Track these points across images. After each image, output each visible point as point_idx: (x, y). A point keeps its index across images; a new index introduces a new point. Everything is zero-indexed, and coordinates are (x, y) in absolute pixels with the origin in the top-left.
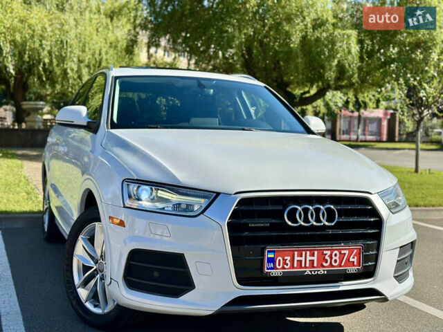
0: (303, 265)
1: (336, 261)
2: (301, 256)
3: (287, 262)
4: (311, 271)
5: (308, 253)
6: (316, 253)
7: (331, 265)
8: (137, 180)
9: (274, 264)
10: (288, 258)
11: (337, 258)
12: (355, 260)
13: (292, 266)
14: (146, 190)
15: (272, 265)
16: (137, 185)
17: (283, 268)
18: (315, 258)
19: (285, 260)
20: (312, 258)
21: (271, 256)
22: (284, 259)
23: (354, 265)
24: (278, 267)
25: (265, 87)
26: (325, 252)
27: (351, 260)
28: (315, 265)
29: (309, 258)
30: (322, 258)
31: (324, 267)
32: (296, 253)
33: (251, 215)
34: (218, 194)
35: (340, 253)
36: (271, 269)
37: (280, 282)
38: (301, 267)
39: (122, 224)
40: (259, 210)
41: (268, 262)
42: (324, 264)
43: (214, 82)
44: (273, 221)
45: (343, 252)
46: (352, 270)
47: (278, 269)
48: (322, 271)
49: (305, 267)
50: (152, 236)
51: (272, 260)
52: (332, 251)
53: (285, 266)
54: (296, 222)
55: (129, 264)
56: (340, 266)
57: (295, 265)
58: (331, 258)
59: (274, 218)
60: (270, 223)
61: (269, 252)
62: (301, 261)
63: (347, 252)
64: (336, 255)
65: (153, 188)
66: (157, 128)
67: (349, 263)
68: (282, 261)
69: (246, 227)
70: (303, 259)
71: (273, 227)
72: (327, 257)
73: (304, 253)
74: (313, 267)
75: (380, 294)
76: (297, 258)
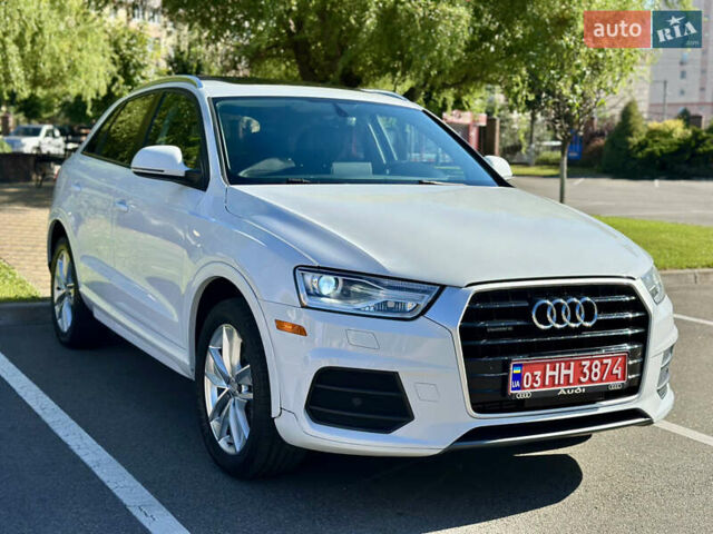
0: (556, 382)
1: (596, 375)
2: (554, 370)
3: (538, 378)
4: (566, 390)
5: (563, 364)
6: (572, 364)
7: (590, 380)
8: (319, 267)
9: (521, 383)
10: (538, 373)
11: (598, 370)
12: (619, 372)
13: (543, 385)
14: (329, 282)
15: (518, 384)
16: (319, 275)
17: (532, 387)
18: (571, 372)
19: (534, 376)
20: (567, 372)
21: (517, 371)
22: (532, 375)
23: (617, 379)
24: (526, 386)
25: (424, 112)
26: (584, 363)
27: (615, 371)
28: (571, 381)
29: (564, 372)
30: (580, 372)
31: (581, 383)
32: (548, 366)
33: (488, 315)
34: (443, 287)
35: (602, 363)
36: (517, 389)
37: (526, 405)
38: (554, 385)
39: (300, 331)
40: (500, 309)
41: (514, 380)
42: (583, 379)
43: (356, 106)
44: (518, 323)
45: (605, 361)
46: (615, 385)
47: (524, 389)
48: (579, 389)
49: (559, 384)
50: (350, 348)
51: (518, 377)
52: (592, 360)
53: (535, 385)
54: (547, 323)
55: (316, 388)
56: (601, 380)
57: (547, 383)
58: (591, 370)
59: (519, 320)
60: (515, 327)
61: (514, 365)
62: (553, 377)
63: (609, 361)
64: (596, 367)
65: (340, 279)
66: (301, 183)
67: (612, 376)
68: (531, 377)
69: (483, 333)
70: (556, 373)
71: (517, 332)
72: (586, 370)
73: (558, 365)
74: (569, 384)
75: (645, 415)
76: (549, 373)
